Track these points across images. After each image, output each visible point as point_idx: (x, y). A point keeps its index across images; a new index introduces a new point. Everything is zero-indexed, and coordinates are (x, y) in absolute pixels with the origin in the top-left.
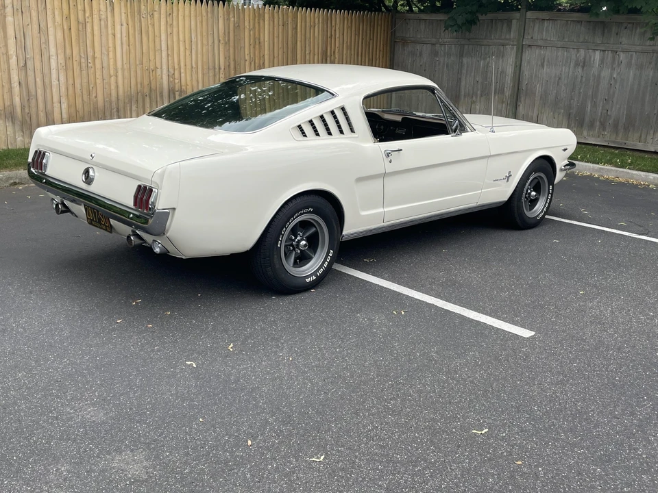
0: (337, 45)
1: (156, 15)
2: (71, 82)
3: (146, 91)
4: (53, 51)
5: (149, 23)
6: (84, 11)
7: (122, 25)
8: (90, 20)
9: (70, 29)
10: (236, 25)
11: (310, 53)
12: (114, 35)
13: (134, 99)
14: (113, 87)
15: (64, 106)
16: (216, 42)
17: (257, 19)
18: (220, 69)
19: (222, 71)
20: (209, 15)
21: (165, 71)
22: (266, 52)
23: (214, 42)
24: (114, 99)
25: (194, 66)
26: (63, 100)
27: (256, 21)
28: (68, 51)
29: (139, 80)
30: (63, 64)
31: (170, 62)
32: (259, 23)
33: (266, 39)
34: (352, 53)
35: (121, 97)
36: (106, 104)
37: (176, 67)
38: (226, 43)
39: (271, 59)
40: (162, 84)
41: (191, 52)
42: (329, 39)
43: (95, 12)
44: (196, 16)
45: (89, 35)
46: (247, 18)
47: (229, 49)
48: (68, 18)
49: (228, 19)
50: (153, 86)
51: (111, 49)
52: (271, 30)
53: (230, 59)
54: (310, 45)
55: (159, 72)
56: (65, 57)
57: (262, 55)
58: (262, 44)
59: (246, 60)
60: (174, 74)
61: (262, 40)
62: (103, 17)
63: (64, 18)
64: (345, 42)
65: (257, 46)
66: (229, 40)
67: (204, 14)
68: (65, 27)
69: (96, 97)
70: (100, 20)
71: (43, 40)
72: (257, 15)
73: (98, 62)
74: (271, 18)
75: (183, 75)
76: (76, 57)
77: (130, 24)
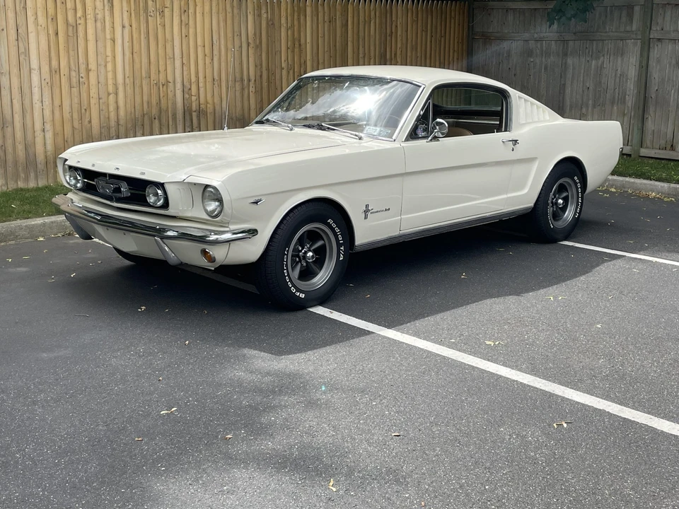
0: (399, 45)
1: (167, 12)
2: (57, 103)
3: (154, 111)
4: (34, 64)
5: (158, 23)
6: (75, 10)
7: (123, 27)
8: (82, 21)
9: (57, 34)
10: (270, 23)
11: (364, 57)
12: (113, 41)
13: (140, 123)
14: (111, 108)
15: (49, 135)
16: (244, 45)
18: (249, 80)
19: (252, 84)
20: (236, 11)
21: (179, 86)
22: (309, 57)
23: (241, 47)
24: (113, 123)
25: (216, 77)
26: (48, 127)
27: (296, 17)
28: (54, 63)
29: (145, 98)
30: (48, 80)
31: (185, 73)
32: (299, 19)
33: (309, 40)
34: (419, 55)
35: (122, 122)
36: (103, 130)
37: (193, 79)
38: (257, 47)
40: (174, 103)
41: (212, 60)
42: (388, 38)
43: (90, 11)
44: (218, 13)
45: (81, 41)
46: (283, 13)
47: (261, 55)
48: (54, 19)
49: (260, 15)
50: (163, 105)
51: (109, 59)
53: (262, 67)
54: (364, 47)
55: (171, 86)
56: (51, 71)
57: (302, 61)
58: (303, 46)
59: (282, 69)
60: (190, 89)
61: (303, 41)
62: (100, 16)
63: (50, 20)
64: (409, 41)
65: (297, 50)
66: (261, 42)
67: (229, 9)
68: (51, 32)
69: (90, 122)
70: (96, 21)
71: (22, 50)
72: (296, 9)
73: (93, 76)
74: (315, 13)
75: (202, 90)
76: (64, 70)
77: (134, 26)
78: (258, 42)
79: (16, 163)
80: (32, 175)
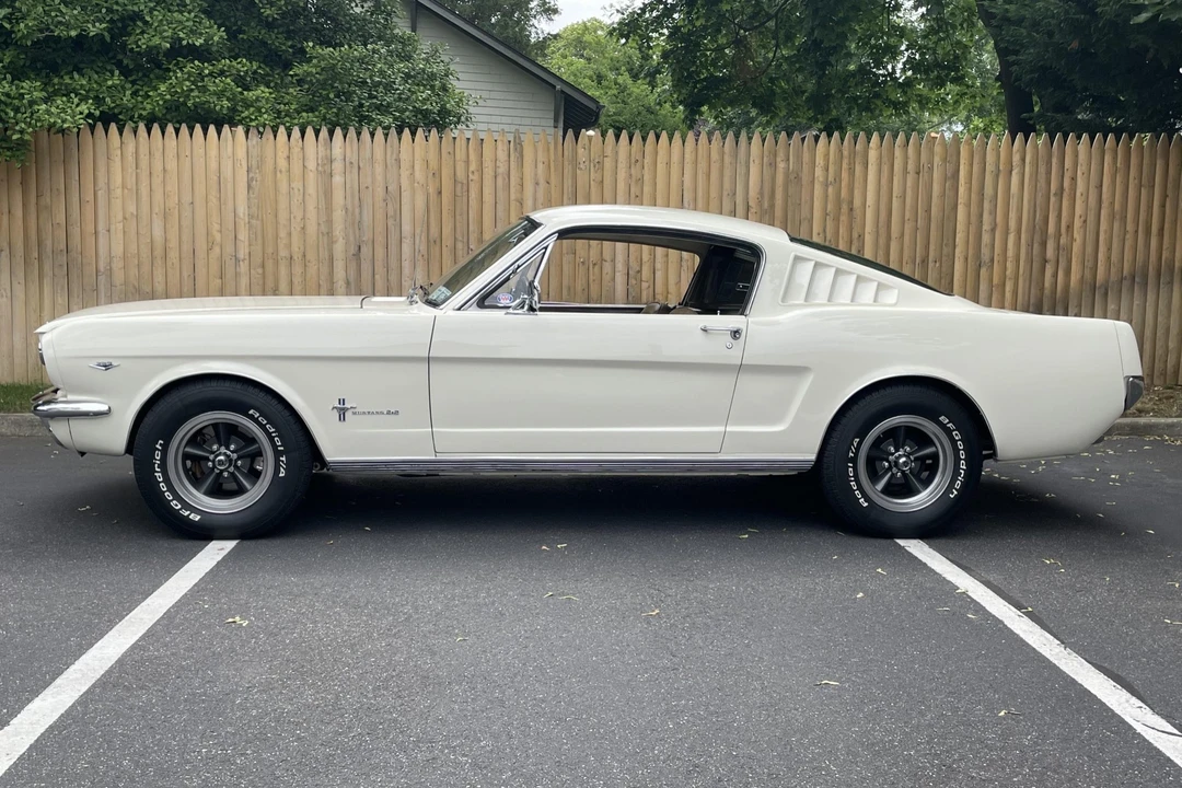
1: (608, 163)
4: (407, 228)
5: (593, 178)
6: (467, 162)
7: (537, 184)
9: (440, 193)
10: (792, 177)
11: (993, 230)
17: (845, 162)
21: (620, 266)
22: (869, 228)
27: (845, 166)
30: (424, 252)
32: (852, 171)
34: (1130, 227)
39: (882, 241)
42: (1053, 199)
43: (488, 164)
45: (474, 203)
48: (437, 174)
49: (773, 165)
52: (884, 181)
54: (993, 212)
55: (607, 267)
57: (855, 235)
60: (640, 272)
61: (857, 202)
62: (502, 170)
63: (431, 175)
64: (1105, 204)
65: (844, 218)
66: (772, 206)
68: (432, 190)
71: (391, 212)
72: (846, 154)
74: (885, 159)
75: (660, 275)
76: (447, 240)
77: (553, 181)
78: (766, 205)
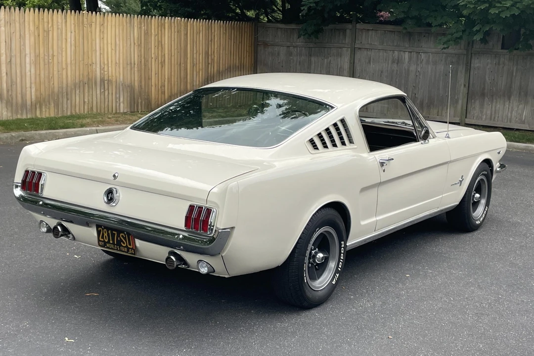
0: (216, 47)
1: (93, 25)
2: (38, 72)
3: (86, 80)
4: (28, 51)
5: (89, 31)
6: (48, 23)
7: (71, 32)
8: (51, 29)
9: (39, 35)
10: (146, 32)
11: (197, 53)
12: (66, 39)
13: (78, 86)
14: (64, 77)
15: (33, 90)
16: (132, 44)
17: (160, 27)
18: (134, 64)
19: (136, 66)
20: (128, 25)
21: (98, 66)
22: (166, 52)
23: (131, 45)
24: (65, 85)
25: (117, 62)
26: (33, 86)
27: (160, 29)
28: (37, 51)
29: (81, 73)
30: (34, 60)
31: (102, 59)
32: (161, 30)
33: (166, 42)
34: (227, 53)
35: (69, 85)
36: (60, 89)
37: (106, 62)
38: (139, 45)
39: (170, 57)
40: (96, 74)
41: (116, 52)
42: (210, 42)
43: (55, 23)
44: (119, 26)
45: (50, 40)
46: (153, 27)
47: (141, 50)
48: (38, 28)
49: (141, 28)
50: (90, 77)
51: (64, 50)
52: (170, 35)
53: (141, 57)
54: (196, 47)
55: (94, 66)
56: (35, 56)
57: (163, 54)
58: (163, 46)
59: (152, 58)
60: (104, 68)
61: (163, 43)
62: (60, 27)
63: (36, 28)
64: (222, 44)
65: (160, 48)
66: (141, 43)
67: (125, 24)
68: (36, 34)
69: (53, 84)
70: (58, 29)
71: (22, 43)
72: (160, 24)
73: (55, 58)
74: (170, 27)
75: (110, 68)
76: (42, 56)
77: (77, 32)
78: (139, 43)
79: (17, 104)
80: (25, 111)
